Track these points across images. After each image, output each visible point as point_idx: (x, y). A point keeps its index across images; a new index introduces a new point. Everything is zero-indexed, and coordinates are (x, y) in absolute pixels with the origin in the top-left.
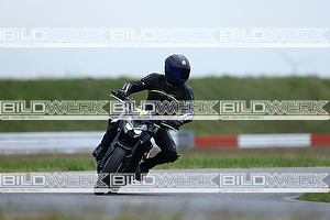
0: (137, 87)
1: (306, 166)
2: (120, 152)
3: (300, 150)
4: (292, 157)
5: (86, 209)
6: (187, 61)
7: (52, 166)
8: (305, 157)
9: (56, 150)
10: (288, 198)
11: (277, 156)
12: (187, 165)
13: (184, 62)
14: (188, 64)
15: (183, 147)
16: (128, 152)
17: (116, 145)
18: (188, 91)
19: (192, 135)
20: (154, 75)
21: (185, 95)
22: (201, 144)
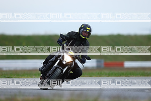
15: (99, 67)
19: (103, 61)
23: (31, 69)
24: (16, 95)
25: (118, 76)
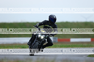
0: (41, 24)
1: (90, 47)
2: (37, 43)
3: (88, 43)
4: (86, 44)
5: (27, 59)
6: (55, 17)
7: (17, 47)
8: (89, 45)
9: (18, 42)
10: (85, 56)
11: (81, 44)
12: (55, 47)
13: (54, 17)
14: (56, 17)
15: (54, 42)
16: (40, 43)
17: (36, 41)
18: (56, 25)
19: (57, 38)
20: (46, 21)
21: (55, 27)
22: (60, 41)
23: (12, 43)
24: (3, 60)
25: (67, 47)
